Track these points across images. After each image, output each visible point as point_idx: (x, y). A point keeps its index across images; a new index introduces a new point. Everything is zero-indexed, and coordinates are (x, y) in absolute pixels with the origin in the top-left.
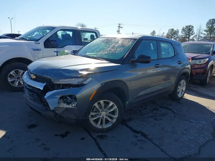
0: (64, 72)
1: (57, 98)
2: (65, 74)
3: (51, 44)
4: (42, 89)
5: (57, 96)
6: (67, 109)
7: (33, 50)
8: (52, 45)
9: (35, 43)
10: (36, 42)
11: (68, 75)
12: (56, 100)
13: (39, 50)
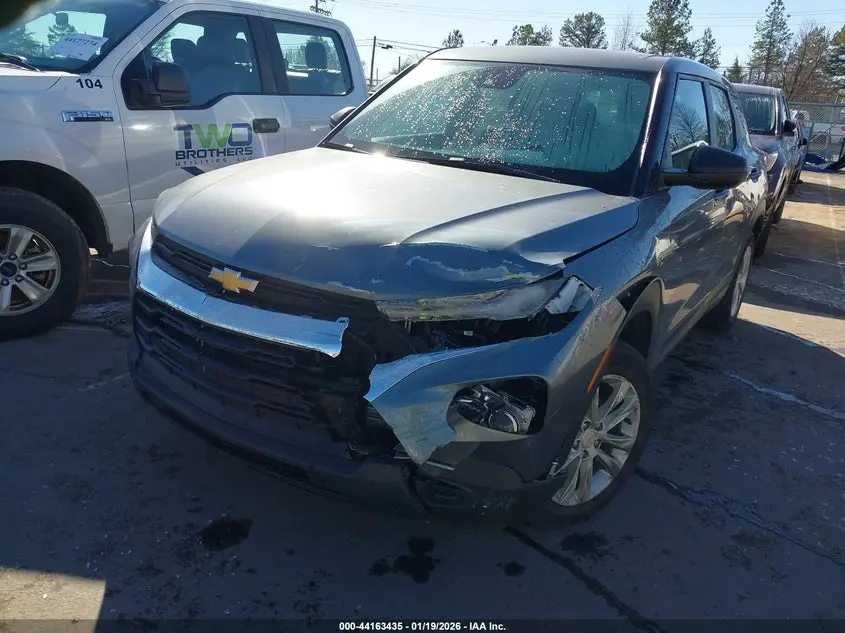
0: (439, 263)
1: (440, 399)
2: (450, 269)
3: (161, 87)
4: (334, 352)
5: (441, 389)
6: (484, 449)
7: (77, 120)
8: (164, 91)
9: (79, 81)
10: (84, 77)
11: (463, 274)
12: (440, 410)
13: (101, 119)
